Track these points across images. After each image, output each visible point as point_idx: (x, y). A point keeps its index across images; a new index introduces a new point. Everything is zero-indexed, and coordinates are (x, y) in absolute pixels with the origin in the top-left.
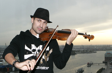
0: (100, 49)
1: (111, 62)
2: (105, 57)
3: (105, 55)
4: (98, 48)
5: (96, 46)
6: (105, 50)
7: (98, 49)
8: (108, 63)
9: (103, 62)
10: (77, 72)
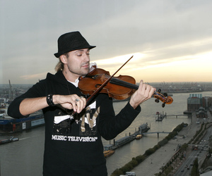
0: (179, 90)
1: (198, 113)
2: (188, 105)
3: (188, 101)
4: (175, 88)
5: (172, 84)
6: (188, 92)
7: (176, 90)
8: (194, 114)
9: (185, 113)
10: (138, 130)
